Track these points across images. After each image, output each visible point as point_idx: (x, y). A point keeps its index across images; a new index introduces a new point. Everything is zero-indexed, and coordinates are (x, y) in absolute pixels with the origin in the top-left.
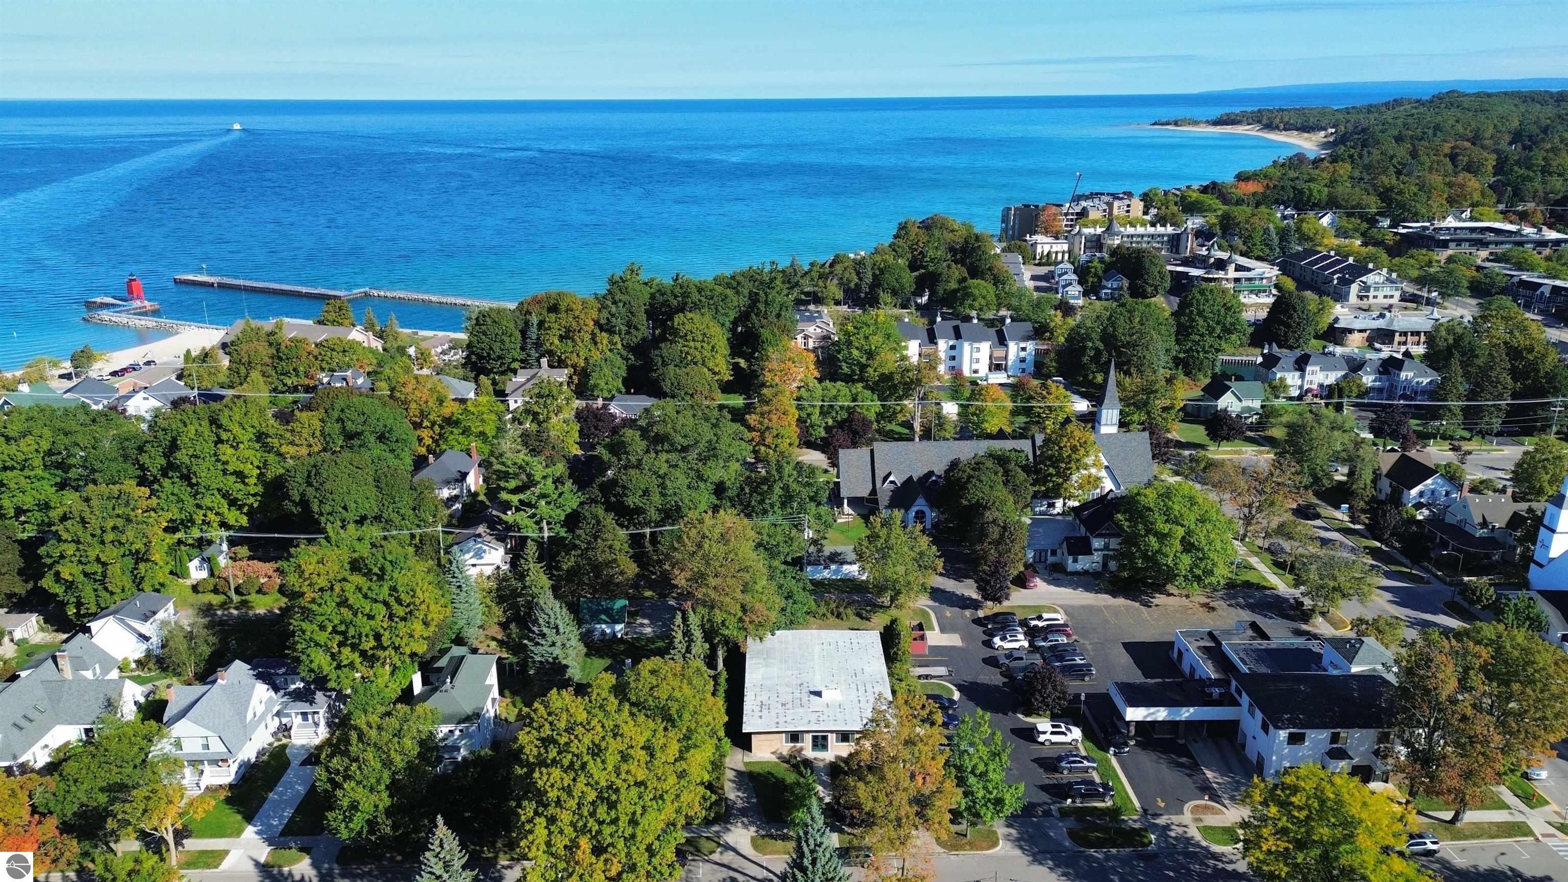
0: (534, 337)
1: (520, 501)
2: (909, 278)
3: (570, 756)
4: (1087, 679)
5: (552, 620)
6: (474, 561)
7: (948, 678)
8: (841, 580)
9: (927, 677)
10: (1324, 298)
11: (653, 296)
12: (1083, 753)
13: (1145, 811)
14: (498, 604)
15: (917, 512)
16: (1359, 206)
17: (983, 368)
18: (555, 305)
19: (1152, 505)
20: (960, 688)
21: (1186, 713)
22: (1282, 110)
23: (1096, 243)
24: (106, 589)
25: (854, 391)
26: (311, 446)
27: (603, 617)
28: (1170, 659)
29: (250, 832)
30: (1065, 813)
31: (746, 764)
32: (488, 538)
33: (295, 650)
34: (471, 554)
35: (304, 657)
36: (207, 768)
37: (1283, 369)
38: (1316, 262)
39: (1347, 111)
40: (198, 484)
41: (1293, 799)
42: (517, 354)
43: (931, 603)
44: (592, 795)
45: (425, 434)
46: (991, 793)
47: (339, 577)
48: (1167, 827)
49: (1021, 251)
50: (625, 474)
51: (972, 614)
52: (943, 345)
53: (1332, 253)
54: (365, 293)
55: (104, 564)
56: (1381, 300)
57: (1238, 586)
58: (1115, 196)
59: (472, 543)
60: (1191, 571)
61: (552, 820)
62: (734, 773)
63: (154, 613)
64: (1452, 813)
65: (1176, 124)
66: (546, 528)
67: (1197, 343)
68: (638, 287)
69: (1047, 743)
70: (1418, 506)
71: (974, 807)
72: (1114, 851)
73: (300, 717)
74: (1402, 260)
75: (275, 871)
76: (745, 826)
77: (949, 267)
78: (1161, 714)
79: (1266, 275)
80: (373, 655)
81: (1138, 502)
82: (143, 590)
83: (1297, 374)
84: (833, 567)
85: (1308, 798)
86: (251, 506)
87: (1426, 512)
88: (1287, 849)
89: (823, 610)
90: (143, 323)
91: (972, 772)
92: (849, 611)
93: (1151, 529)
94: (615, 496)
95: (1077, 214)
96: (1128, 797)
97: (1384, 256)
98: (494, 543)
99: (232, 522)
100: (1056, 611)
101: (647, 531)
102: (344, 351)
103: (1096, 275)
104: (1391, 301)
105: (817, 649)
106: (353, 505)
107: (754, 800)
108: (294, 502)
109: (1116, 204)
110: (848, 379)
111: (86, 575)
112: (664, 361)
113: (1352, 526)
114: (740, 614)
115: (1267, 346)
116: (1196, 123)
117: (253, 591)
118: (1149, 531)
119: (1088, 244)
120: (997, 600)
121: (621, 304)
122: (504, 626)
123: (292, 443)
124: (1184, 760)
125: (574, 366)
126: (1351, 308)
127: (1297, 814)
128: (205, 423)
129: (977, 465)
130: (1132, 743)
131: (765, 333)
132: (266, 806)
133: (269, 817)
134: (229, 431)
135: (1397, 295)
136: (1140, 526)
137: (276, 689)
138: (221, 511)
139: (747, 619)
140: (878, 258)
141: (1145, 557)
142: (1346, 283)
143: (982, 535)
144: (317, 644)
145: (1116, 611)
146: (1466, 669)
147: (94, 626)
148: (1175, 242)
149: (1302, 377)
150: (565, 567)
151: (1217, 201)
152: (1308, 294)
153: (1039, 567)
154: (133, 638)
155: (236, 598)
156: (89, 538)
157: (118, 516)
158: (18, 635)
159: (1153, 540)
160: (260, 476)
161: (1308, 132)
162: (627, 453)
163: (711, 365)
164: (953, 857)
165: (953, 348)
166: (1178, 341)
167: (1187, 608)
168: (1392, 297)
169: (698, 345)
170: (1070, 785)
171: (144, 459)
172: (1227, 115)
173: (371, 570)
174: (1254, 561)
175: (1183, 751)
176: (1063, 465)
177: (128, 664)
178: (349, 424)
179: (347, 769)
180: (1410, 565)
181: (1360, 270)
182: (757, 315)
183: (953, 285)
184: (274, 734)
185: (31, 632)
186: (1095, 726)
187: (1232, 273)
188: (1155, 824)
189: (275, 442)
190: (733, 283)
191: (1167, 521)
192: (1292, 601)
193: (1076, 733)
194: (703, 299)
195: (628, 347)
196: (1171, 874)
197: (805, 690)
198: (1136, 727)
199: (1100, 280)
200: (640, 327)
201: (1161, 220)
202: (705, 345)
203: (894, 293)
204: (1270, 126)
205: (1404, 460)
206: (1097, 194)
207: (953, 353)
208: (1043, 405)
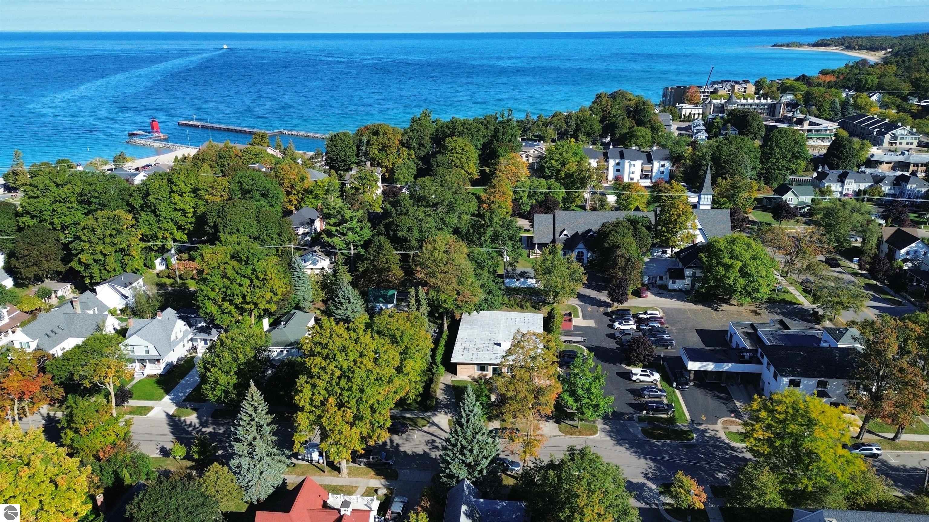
0: (364, 149)
1: (337, 231)
2: (598, 127)
3: (327, 350)
4: (669, 348)
5: (346, 295)
6: (311, 266)
7: (583, 343)
8: (526, 288)
9: (569, 342)
10: (865, 141)
11: (437, 130)
12: (660, 387)
13: (693, 421)
14: (322, 289)
15: (579, 253)
16: (897, 89)
17: (637, 176)
18: (377, 131)
19: (722, 248)
20: (590, 349)
21: (726, 367)
22: (858, 38)
23: (721, 109)
24: (105, 269)
25: (549, 183)
26: (222, 196)
27: (381, 299)
28: (725, 339)
29: (167, 399)
30: (641, 420)
31: (452, 381)
32: (320, 253)
33: (198, 301)
34: (310, 262)
35: (202, 305)
36: (148, 365)
37: (830, 181)
38: (864, 122)
39: (901, 38)
40: (159, 215)
41: (777, 408)
42: (354, 159)
43: (580, 303)
44: (338, 373)
45: (293, 197)
46: (592, 401)
47: (224, 261)
48: (705, 431)
49: (671, 112)
50: (398, 218)
51: (604, 310)
52: (612, 162)
53: (876, 116)
54: (281, 132)
55: (105, 255)
56: (904, 146)
57: (778, 301)
58: (737, 83)
59: (311, 256)
60: (744, 288)
61: (314, 386)
62: (444, 386)
63: (131, 284)
64: (894, 435)
65: (788, 45)
66: (352, 248)
67: (774, 164)
68: (428, 124)
69: (638, 381)
70: (905, 261)
71: (581, 408)
72: (668, 441)
73: (203, 342)
74: (921, 121)
75: (177, 419)
76: (446, 413)
77: (623, 119)
78: (710, 367)
79: (829, 128)
80: (242, 307)
81: (714, 246)
82: (126, 271)
83: (839, 184)
84: (522, 280)
85: (787, 408)
86: (189, 229)
87: (910, 265)
88: (770, 438)
89: (512, 302)
90: (158, 144)
91: (582, 388)
92: (528, 304)
93: (721, 262)
94: (392, 231)
95: (711, 92)
96: (683, 413)
97: (910, 119)
98: (323, 257)
99: (178, 238)
100: (657, 310)
101: (411, 252)
102: (256, 155)
103: (718, 127)
104: (911, 146)
105: (503, 322)
106: (242, 229)
107: (454, 400)
108: (210, 226)
109: (737, 87)
110: (547, 178)
111: (95, 261)
112: (438, 165)
113: (860, 271)
114: (455, 296)
115: (821, 167)
116: (801, 45)
117: (189, 277)
118: (719, 263)
119: (716, 110)
120: (620, 302)
121: (415, 132)
122: (325, 302)
123: (212, 194)
124: (723, 395)
125: (386, 167)
126: (884, 150)
127: (777, 416)
128: (165, 181)
129: (617, 224)
130: (692, 384)
131: (500, 150)
132: (178, 386)
133: (178, 392)
134: (177, 185)
135: (916, 142)
136: (714, 260)
137: (190, 326)
138: (172, 231)
139: (459, 299)
140: (581, 114)
141: (716, 279)
142: (882, 134)
143: (615, 263)
144: (209, 299)
145: (695, 312)
146: (905, 340)
147: (98, 288)
148: (772, 110)
149: (842, 186)
150: (361, 270)
151: (804, 86)
152: (855, 139)
153: (650, 286)
154: (118, 297)
155: (179, 281)
156: (97, 240)
157: (113, 229)
158: (59, 294)
159: (721, 269)
160: (195, 212)
161: (874, 51)
162: (401, 206)
163: (466, 168)
164: (568, 439)
165: (618, 164)
166: (762, 162)
167: (742, 313)
168: (912, 144)
169: (459, 156)
170: (647, 403)
171: (132, 200)
172: (822, 40)
173: (241, 258)
174: (791, 289)
175: (724, 390)
176: (671, 226)
177: (116, 311)
178: (244, 184)
179: (213, 361)
180: (894, 294)
181: (893, 126)
182: (497, 140)
183: (625, 130)
184: (189, 351)
185: (67, 293)
186: (669, 372)
187: (806, 126)
188: (698, 429)
189: (202, 193)
190: (485, 122)
191: (731, 258)
192: (811, 312)
193: (657, 376)
194: (465, 130)
195: (418, 157)
196: (703, 456)
197: (492, 342)
198: (695, 374)
199: (720, 129)
200: (426, 145)
201: (765, 96)
202: (463, 156)
203: (589, 135)
204: (849, 48)
205: (899, 233)
206: (725, 81)
207: (618, 167)
208: (667, 194)
